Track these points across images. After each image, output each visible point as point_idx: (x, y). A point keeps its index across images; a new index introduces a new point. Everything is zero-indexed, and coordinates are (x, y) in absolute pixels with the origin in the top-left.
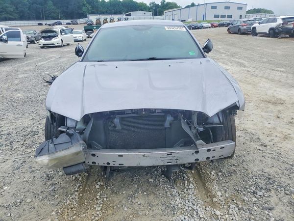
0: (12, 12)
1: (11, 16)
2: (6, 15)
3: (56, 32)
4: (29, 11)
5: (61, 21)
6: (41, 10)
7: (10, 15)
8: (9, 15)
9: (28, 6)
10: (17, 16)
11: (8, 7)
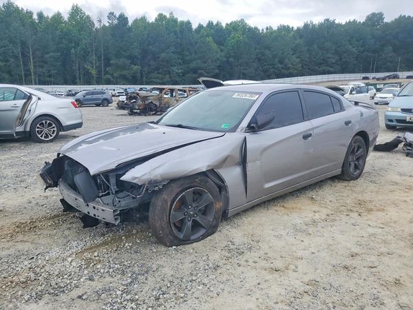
0: (334, 63)
1: (331, 69)
2: (324, 68)
3: (343, 90)
4: (355, 62)
5: (399, 74)
6: (372, 59)
7: (330, 67)
8: (328, 67)
9: (355, 56)
10: (338, 68)
11: (330, 58)
